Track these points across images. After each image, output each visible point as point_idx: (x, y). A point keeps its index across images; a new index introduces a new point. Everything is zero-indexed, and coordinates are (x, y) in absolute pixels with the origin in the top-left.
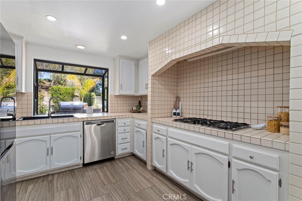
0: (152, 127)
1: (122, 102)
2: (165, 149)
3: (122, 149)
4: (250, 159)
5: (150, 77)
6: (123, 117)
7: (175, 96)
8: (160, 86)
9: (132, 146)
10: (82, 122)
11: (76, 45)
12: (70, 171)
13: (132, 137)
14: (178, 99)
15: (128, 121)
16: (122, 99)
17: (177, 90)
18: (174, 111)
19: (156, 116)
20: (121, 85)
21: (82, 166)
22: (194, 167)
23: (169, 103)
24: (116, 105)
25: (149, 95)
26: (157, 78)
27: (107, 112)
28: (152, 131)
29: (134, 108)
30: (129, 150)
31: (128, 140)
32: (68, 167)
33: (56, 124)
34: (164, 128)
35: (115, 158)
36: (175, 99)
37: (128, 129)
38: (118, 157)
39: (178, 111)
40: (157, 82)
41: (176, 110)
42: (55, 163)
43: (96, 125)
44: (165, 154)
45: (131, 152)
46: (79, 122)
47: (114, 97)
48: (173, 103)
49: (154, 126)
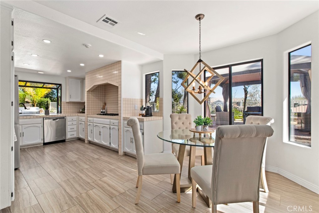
0: (87, 119)
1: (72, 106)
2: (92, 130)
3: (71, 135)
4: (113, 124)
5: (86, 92)
6: (71, 115)
7: (104, 102)
8: (93, 97)
9: (78, 133)
10: (43, 119)
11: (37, 72)
12: (34, 147)
13: (78, 128)
14: (105, 104)
15: (75, 118)
16: (72, 104)
17: (105, 99)
18: (102, 111)
19: (90, 113)
20: (70, 95)
21: (42, 145)
22: (102, 134)
23: (99, 106)
24: (67, 108)
25: (86, 102)
26: (90, 93)
27: (61, 113)
28: (87, 122)
29: (80, 110)
30: (75, 136)
31: (75, 129)
32: (33, 145)
33: (25, 119)
34: (92, 119)
35: (66, 141)
36: (103, 104)
37: (75, 123)
38: (68, 140)
39: (104, 111)
40: (90, 95)
41: (103, 110)
42: (25, 142)
43: (52, 120)
44: (92, 132)
45: (77, 137)
46: (40, 118)
47: (66, 103)
48: (102, 106)
49: (88, 118)
